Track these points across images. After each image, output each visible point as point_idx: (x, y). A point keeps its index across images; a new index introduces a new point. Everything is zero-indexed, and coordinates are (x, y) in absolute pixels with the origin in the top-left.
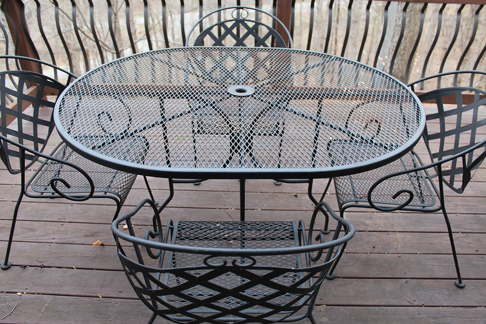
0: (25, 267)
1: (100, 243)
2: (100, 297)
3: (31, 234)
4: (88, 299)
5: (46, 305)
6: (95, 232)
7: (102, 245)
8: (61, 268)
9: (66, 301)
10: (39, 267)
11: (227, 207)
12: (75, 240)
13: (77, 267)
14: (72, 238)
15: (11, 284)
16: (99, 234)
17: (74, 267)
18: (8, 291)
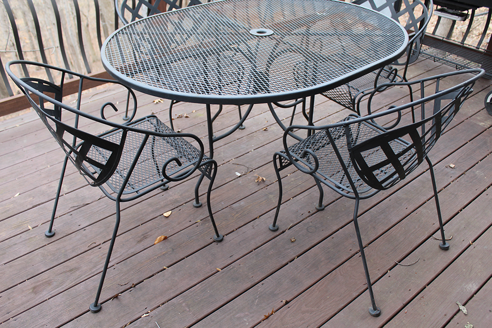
0: (116, 297)
1: (163, 238)
2: (220, 270)
3: (78, 273)
4: (213, 278)
5: (184, 304)
6: (143, 235)
7: (166, 238)
8: (153, 276)
9: (196, 291)
10: (131, 287)
11: (228, 160)
12: (133, 251)
13: (167, 265)
14: (127, 251)
15: (124, 315)
16: (149, 234)
17: (165, 267)
18: (130, 321)
